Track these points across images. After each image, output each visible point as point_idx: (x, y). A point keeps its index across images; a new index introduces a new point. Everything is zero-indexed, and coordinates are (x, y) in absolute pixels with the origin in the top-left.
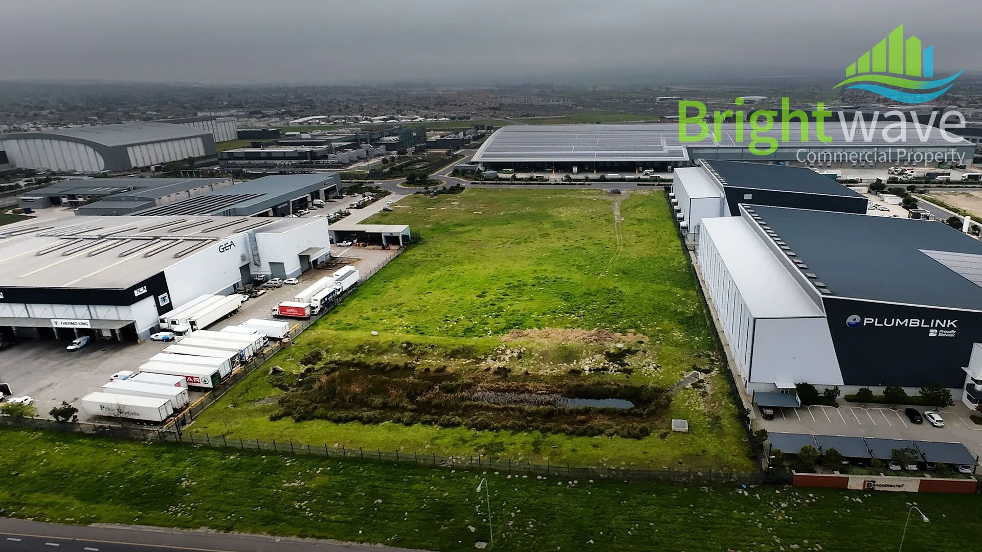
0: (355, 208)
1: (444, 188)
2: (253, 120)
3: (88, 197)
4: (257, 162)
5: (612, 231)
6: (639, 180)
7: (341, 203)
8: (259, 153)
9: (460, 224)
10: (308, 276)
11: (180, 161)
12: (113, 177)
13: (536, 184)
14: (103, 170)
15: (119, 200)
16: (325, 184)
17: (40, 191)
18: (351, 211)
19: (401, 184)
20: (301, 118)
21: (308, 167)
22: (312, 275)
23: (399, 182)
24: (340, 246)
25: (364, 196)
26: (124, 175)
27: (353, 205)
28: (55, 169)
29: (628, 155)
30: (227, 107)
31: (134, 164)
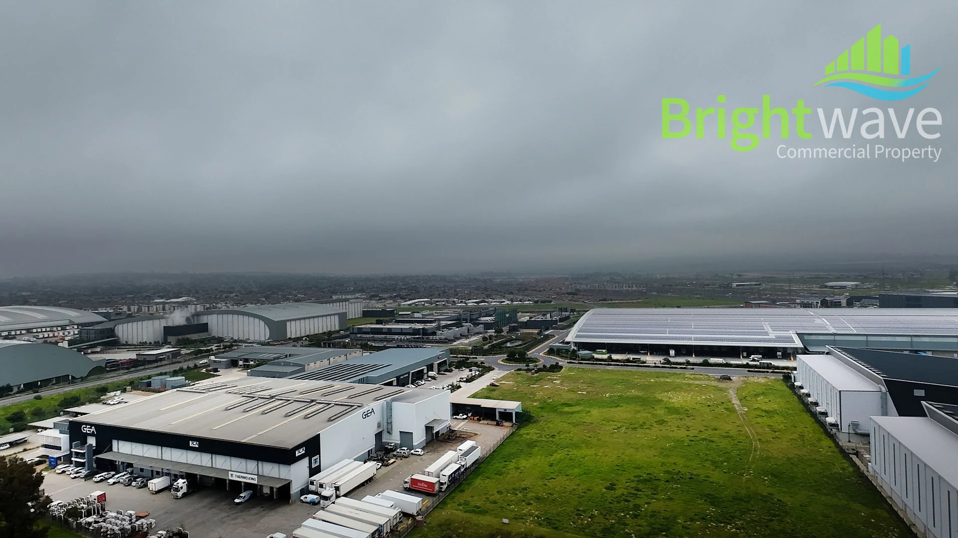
0: (464, 381)
1: (544, 366)
2: (374, 302)
3: (258, 361)
4: (380, 336)
5: (738, 423)
6: (747, 366)
7: (452, 376)
8: (382, 328)
9: (566, 404)
10: (431, 448)
11: (321, 334)
12: (274, 345)
13: (634, 366)
14: (268, 339)
15: (279, 364)
16: (438, 358)
17: (225, 354)
18: (462, 384)
19: (502, 361)
20: (409, 300)
21: (420, 342)
22: (435, 446)
23: (500, 358)
24: (456, 418)
25: (471, 371)
26: (281, 344)
27: (462, 379)
28: (235, 338)
29: (728, 340)
30: (354, 292)
31: (289, 336)
